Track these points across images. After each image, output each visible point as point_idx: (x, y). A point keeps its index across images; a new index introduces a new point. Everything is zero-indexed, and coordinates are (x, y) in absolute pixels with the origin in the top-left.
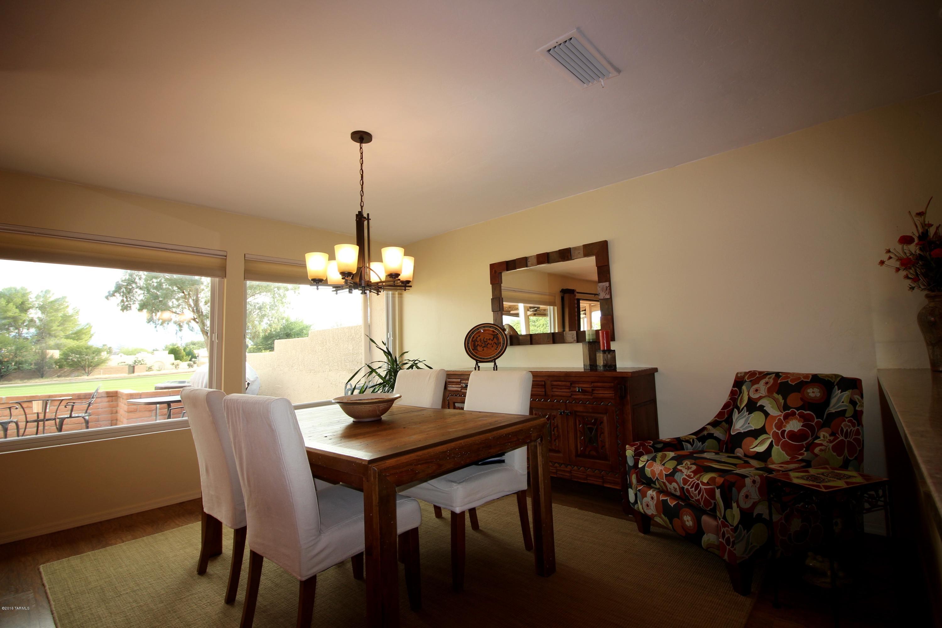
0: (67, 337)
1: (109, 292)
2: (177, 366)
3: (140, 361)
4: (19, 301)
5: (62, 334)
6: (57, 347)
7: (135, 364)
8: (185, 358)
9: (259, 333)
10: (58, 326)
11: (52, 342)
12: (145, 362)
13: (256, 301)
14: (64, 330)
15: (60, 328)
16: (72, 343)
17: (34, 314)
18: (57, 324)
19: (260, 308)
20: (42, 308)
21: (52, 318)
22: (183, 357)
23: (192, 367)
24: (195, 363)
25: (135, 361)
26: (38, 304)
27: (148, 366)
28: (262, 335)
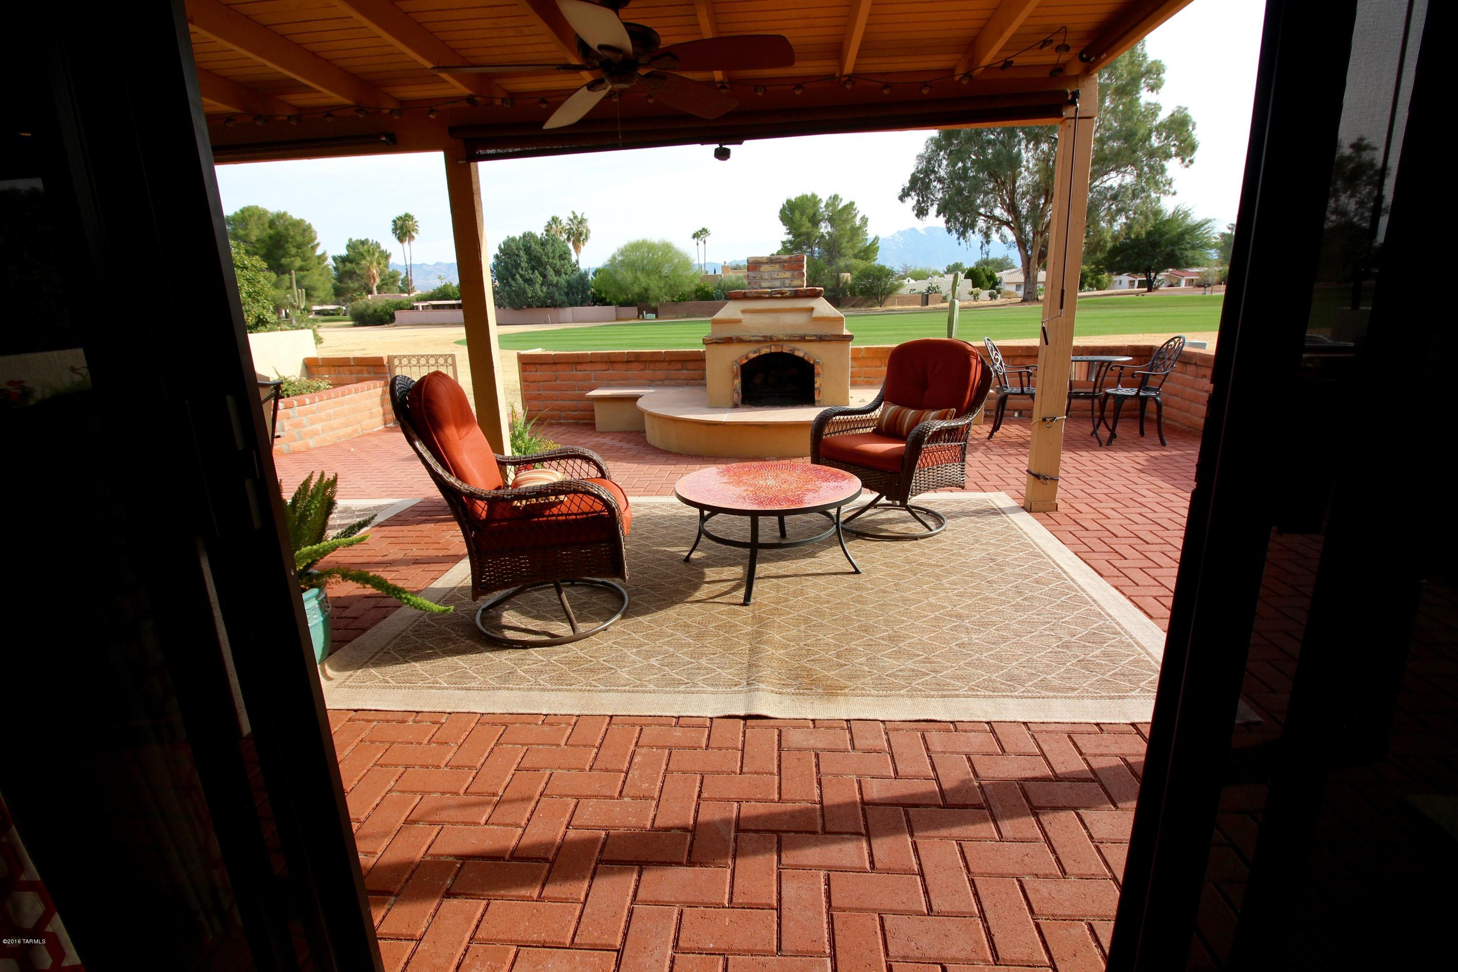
0: (856, 256)
1: (903, 189)
2: (976, 297)
3: (934, 288)
4: (810, 212)
5: (851, 252)
6: (848, 269)
7: (928, 291)
8: (985, 284)
9: (1105, 242)
10: (848, 242)
11: (842, 263)
12: (940, 290)
13: (1108, 184)
14: (853, 247)
15: (849, 245)
16: (861, 264)
17: (825, 228)
18: (846, 239)
19: (1114, 197)
20: (831, 220)
21: (841, 232)
22: (983, 284)
23: (995, 299)
24: (999, 292)
25: (929, 288)
26: (828, 215)
27: (944, 295)
28: (1109, 245)
